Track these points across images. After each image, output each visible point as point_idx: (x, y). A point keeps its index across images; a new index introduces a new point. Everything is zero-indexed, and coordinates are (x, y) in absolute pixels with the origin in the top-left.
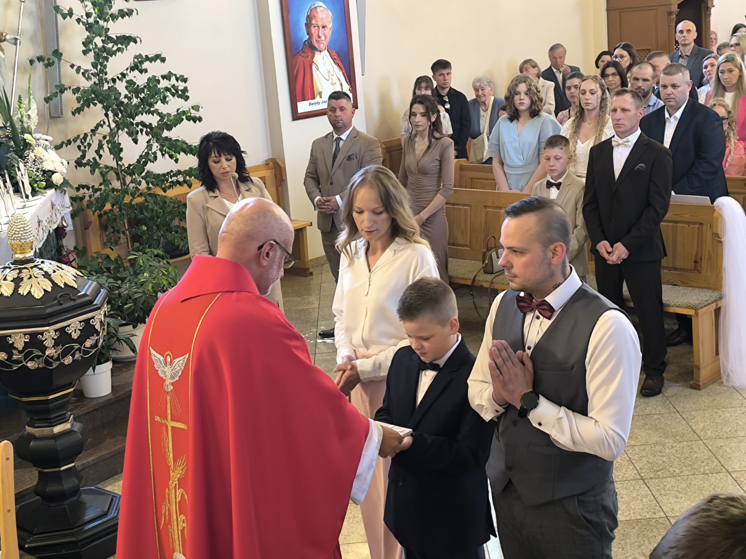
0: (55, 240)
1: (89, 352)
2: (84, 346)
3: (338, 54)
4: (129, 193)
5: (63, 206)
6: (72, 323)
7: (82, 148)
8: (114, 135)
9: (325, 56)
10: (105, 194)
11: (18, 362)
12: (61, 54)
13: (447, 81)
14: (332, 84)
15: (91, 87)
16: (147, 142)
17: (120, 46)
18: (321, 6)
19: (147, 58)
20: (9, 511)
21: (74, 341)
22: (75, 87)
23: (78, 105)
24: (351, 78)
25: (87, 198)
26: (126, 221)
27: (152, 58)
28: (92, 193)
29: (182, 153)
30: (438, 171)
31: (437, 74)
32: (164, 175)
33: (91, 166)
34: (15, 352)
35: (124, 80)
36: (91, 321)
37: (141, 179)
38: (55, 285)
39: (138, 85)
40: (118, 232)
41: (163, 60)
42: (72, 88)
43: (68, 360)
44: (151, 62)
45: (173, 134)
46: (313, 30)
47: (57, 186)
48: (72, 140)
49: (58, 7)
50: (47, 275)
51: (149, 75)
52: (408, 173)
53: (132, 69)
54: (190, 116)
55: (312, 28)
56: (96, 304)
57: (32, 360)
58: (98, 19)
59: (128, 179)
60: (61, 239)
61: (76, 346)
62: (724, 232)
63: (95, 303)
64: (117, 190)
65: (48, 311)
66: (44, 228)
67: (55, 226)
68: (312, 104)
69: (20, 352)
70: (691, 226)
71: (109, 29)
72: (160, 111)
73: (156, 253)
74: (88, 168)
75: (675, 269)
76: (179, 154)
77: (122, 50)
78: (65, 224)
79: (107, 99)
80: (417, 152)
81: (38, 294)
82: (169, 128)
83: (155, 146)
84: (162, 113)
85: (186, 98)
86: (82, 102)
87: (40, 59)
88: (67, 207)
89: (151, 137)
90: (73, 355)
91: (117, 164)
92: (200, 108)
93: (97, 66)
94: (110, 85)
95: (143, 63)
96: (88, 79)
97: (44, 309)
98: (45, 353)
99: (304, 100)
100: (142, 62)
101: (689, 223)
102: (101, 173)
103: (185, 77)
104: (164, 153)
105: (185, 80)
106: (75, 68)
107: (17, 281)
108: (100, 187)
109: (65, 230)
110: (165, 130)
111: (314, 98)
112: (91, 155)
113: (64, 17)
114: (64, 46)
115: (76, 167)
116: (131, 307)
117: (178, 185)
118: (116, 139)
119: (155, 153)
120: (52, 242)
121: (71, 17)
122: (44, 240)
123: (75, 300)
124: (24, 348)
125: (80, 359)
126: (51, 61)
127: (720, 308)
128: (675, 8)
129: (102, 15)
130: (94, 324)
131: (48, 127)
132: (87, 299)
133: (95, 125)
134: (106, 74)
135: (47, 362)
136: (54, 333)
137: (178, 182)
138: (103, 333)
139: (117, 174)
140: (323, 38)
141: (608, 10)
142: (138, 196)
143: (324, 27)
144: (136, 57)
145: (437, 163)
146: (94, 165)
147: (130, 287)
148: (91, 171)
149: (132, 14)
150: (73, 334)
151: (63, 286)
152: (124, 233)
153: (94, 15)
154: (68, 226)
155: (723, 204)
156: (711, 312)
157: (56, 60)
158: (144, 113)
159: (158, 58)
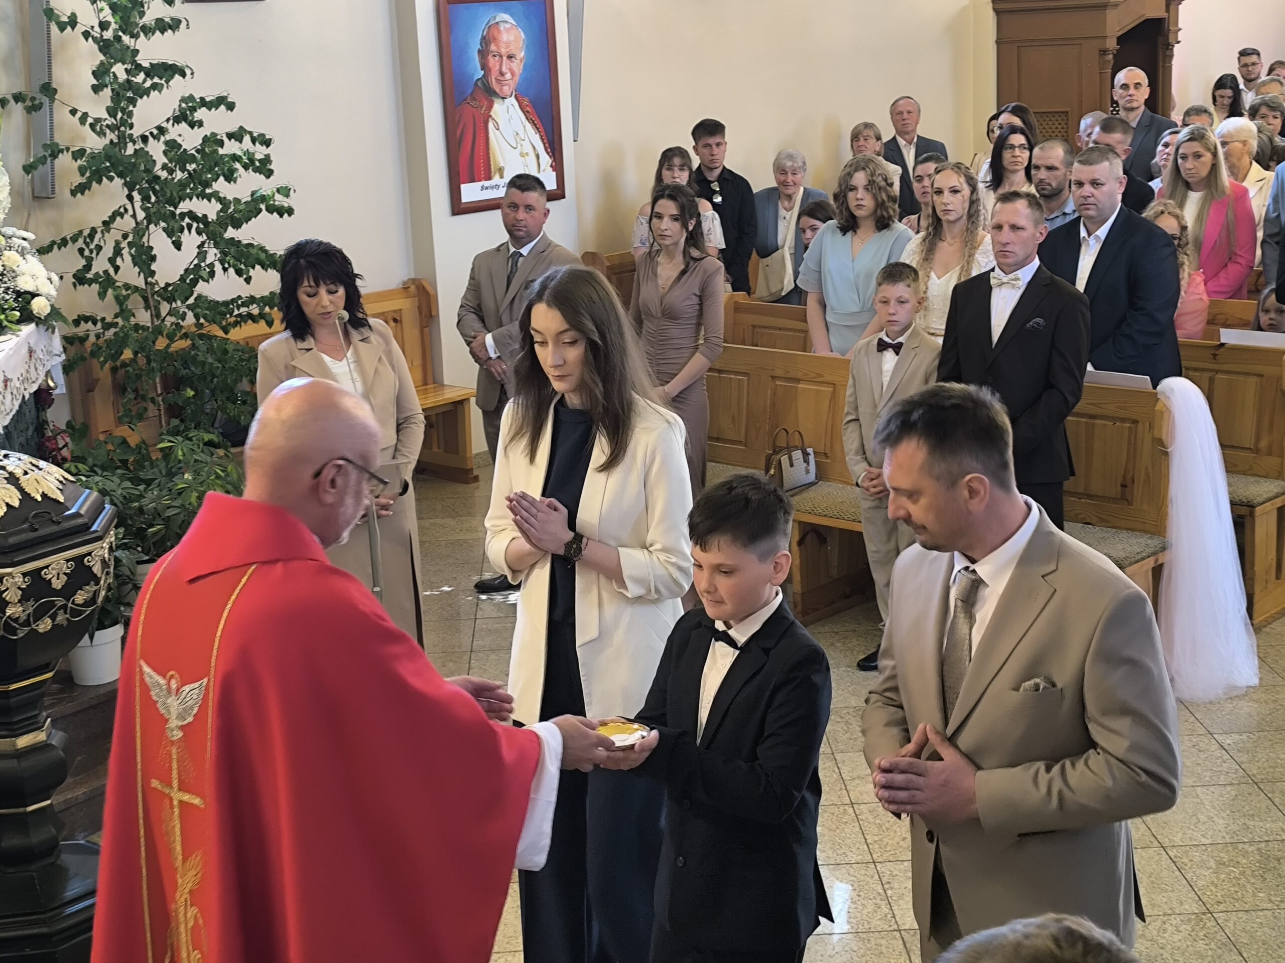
0: (34, 411)
1: (80, 613)
2: (73, 603)
3: (533, 104)
4: (165, 334)
5: (49, 353)
6: (53, 563)
7: (87, 253)
8: (141, 234)
9: (511, 107)
10: (122, 335)
12: (55, 91)
13: (716, 157)
14: (522, 155)
15: (104, 149)
16: (199, 247)
17: (156, 80)
18: (506, 22)
19: (203, 103)
21: (56, 593)
22: (78, 148)
23: (83, 180)
24: (554, 146)
25: (92, 339)
26: (158, 380)
27: (211, 102)
28: (102, 331)
29: (258, 267)
30: (696, 314)
31: (701, 143)
32: (226, 304)
33: (100, 283)
35: (162, 139)
36: (86, 559)
37: (186, 310)
38: (25, 495)
39: (185, 150)
40: (144, 398)
41: (231, 107)
42: (72, 149)
43: (45, 625)
44: (210, 109)
45: (244, 234)
46: (492, 62)
47: (40, 318)
48: (68, 238)
49: (52, 10)
50: (12, 479)
51: (206, 131)
52: (643, 317)
53: (177, 120)
54: (274, 205)
55: (490, 58)
56: (96, 531)
58: (120, 34)
59: (165, 308)
60: (44, 410)
61: (60, 601)
62: (1173, 438)
63: (94, 528)
64: (144, 328)
65: (12, 540)
66: (15, 392)
67: (35, 387)
68: (487, 188)
70: (1118, 424)
71: (138, 51)
72: (221, 195)
73: (206, 439)
74: (95, 287)
75: (1090, 496)
76: (253, 268)
77: (159, 86)
78: (51, 384)
79: (131, 172)
80: (660, 282)
82: (237, 225)
83: (212, 254)
84: (225, 198)
85: (267, 174)
86: (88, 174)
87: (18, 98)
88: (56, 355)
89: (205, 237)
90: (53, 617)
91: (146, 283)
92: (292, 191)
93: (117, 114)
94: (137, 147)
95: (196, 111)
96: (101, 134)
97: (5, 537)
98: (4, 613)
99: (472, 180)
100: (193, 109)
101: (1114, 419)
102: (117, 298)
103: (267, 137)
104: (226, 265)
105: (267, 143)
106: (79, 115)
108: (116, 320)
109: (51, 394)
110: (230, 228)
111: (489, 178)
112: (100, 265)
113: (62, 27)
114: (61, 76)
115: (75, 286)
116: (160, 530)
117: (250, 322)
118: (145, 239)
119: (211, 265)
120: (28, 414)
121: (73, 28)
122: (14, 412)
123: (59, 523)
125: (65, 623)
126: (37, 102)
127: (1162, 565)
128: (1112, 44)
129: (127, 26)
130: (91, 564)
131: (29, 215)
132: (80, 521)
133: (110, 214)
134: (131, 126)
136: (21, 580)
137: (250, 316)
138: (106, 579)
139: (146, 299)
140: (508, 76)
141: (998, 42)
142: (181, 338)
143: (510, 57)
144: (183, 100)
145: (696, 300)
146: (106, 282)
147: (159, 497)
148: (99, 294)
149: (178, 27)
150: (54, 581)
151: (39, 499)
152: (153, 400)
153: (114, 26)
154: (56, 387)
155: (1173, 390)
156: (1147, 571)
157: (46, 101)
158: (195, 198)
159: (223, 102)
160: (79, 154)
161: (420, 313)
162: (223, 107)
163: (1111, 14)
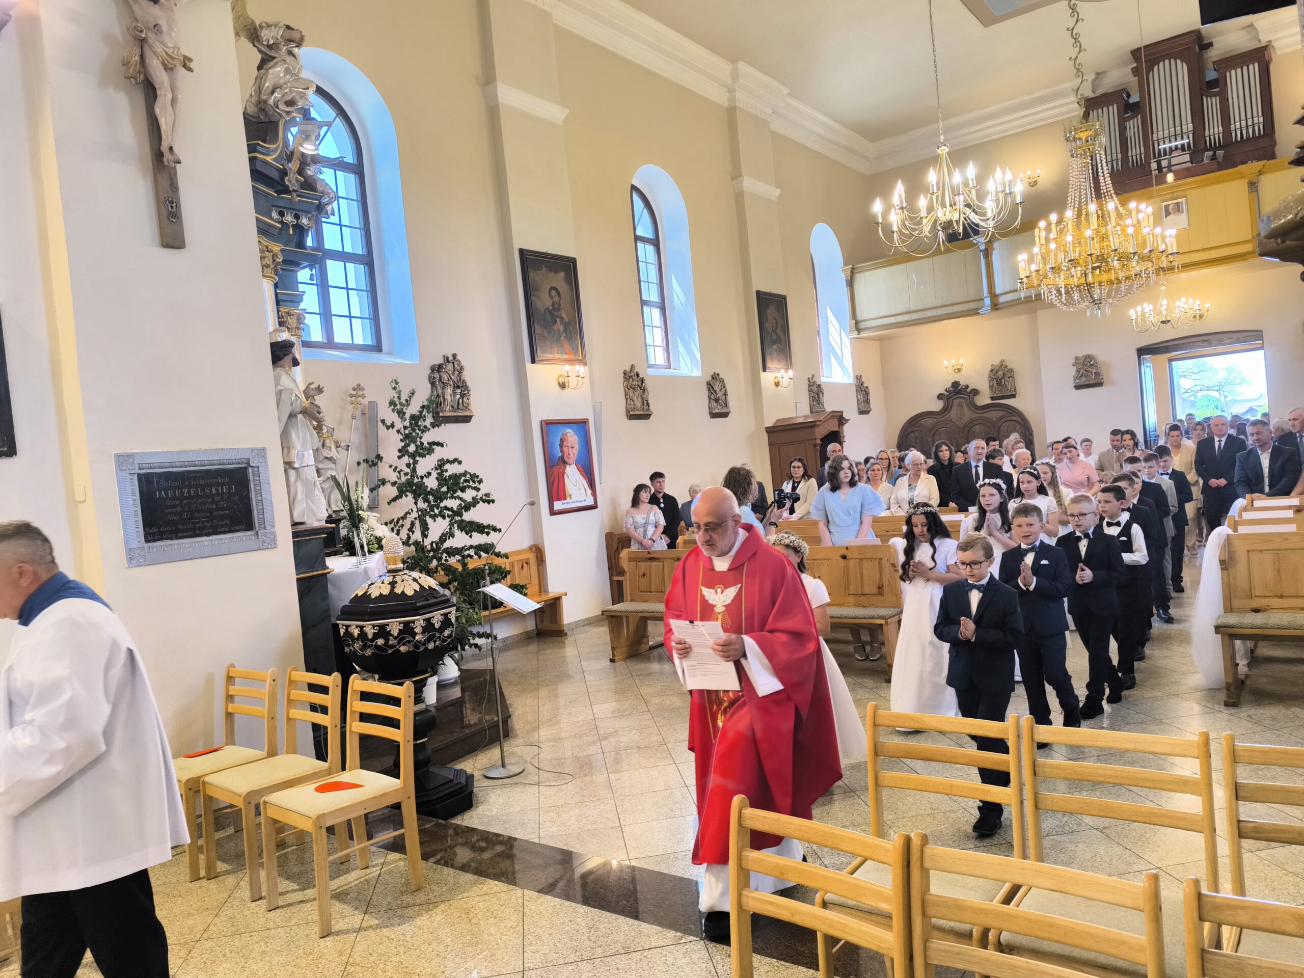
1: (445, 641)
2: (443, 635)
3: (582, 467)
6: (435, 616)
9: (573, 469)
11: (392, 646)
12: (382, 458)
13: (661, 488)
14: (579, 489)
15: (406, 481)
17: (429, 450)
18: (569, 433)
19: (448, 461)
20: (408, 741)
21: (436, 630)
22: (394, 481)
23: (395, 496)
24: (593, 489)
27: (451, 460)
31: (655, 481)
32: (460, 549)
34: (391, 638)
35: (430, 477)
36: (449, 615)
38: (422, 587)
41: (460, 463)
42: (391, 482)
43: (431, 646)
44: (451, 464)
45: (467, 516)
46: (565, 449)
48: (387, 522)
49: (384, 421)
50: (415, 580)
51: (451, 472)
53: (436, 469)
54: (486, 499)
55: (564, 447)
57: (404, 644)
61: (438, 635)
65: (418, 604)
69: (395, 638)
70: (873, 560)
71: (422, 437)
77: (430, 453)
79: (417, 491)
81: (410, 592)
82: (467, 511)
84: (461, 499)
85: (477, 490)
86: (398, 493)
89: (451, 518)
90: (435, 642)
92: (491, 495)
93: (410, 466)
94: (420, 481)
95: (445, 465)
96: (403, 475)
97: (415, 603)
98: (414, 638)
99: (558, 500)
100: (443, 464)
103: (477, 475)
104: (461, 531)
107: (393, 584)
111: (565, 499)
113: (388, 428)
123: (437, 598)
124: (399, 635)
125: (440, 645)
126: (373, 463)
128: (818, 442)
130: (451, 617)
135: (416, 646)
136: (423, 622)
140: (572, 455)
141: (770, 445)
143: (572, 447)
144: (440, 459)
150: (435, 624)
151: (428, 588)
157: (378, 462)
158: (448, 500)
159: (456, 461)
160: (394, 484)
161: (537, 560)
162: (456, 463)
163: (817, 430)
